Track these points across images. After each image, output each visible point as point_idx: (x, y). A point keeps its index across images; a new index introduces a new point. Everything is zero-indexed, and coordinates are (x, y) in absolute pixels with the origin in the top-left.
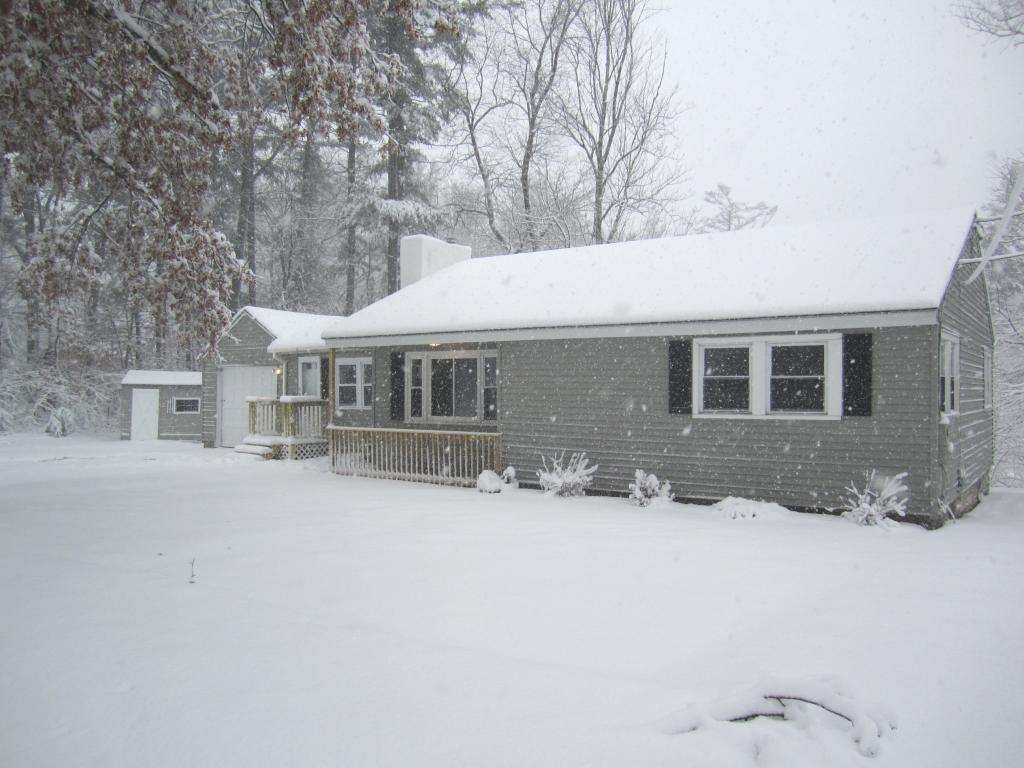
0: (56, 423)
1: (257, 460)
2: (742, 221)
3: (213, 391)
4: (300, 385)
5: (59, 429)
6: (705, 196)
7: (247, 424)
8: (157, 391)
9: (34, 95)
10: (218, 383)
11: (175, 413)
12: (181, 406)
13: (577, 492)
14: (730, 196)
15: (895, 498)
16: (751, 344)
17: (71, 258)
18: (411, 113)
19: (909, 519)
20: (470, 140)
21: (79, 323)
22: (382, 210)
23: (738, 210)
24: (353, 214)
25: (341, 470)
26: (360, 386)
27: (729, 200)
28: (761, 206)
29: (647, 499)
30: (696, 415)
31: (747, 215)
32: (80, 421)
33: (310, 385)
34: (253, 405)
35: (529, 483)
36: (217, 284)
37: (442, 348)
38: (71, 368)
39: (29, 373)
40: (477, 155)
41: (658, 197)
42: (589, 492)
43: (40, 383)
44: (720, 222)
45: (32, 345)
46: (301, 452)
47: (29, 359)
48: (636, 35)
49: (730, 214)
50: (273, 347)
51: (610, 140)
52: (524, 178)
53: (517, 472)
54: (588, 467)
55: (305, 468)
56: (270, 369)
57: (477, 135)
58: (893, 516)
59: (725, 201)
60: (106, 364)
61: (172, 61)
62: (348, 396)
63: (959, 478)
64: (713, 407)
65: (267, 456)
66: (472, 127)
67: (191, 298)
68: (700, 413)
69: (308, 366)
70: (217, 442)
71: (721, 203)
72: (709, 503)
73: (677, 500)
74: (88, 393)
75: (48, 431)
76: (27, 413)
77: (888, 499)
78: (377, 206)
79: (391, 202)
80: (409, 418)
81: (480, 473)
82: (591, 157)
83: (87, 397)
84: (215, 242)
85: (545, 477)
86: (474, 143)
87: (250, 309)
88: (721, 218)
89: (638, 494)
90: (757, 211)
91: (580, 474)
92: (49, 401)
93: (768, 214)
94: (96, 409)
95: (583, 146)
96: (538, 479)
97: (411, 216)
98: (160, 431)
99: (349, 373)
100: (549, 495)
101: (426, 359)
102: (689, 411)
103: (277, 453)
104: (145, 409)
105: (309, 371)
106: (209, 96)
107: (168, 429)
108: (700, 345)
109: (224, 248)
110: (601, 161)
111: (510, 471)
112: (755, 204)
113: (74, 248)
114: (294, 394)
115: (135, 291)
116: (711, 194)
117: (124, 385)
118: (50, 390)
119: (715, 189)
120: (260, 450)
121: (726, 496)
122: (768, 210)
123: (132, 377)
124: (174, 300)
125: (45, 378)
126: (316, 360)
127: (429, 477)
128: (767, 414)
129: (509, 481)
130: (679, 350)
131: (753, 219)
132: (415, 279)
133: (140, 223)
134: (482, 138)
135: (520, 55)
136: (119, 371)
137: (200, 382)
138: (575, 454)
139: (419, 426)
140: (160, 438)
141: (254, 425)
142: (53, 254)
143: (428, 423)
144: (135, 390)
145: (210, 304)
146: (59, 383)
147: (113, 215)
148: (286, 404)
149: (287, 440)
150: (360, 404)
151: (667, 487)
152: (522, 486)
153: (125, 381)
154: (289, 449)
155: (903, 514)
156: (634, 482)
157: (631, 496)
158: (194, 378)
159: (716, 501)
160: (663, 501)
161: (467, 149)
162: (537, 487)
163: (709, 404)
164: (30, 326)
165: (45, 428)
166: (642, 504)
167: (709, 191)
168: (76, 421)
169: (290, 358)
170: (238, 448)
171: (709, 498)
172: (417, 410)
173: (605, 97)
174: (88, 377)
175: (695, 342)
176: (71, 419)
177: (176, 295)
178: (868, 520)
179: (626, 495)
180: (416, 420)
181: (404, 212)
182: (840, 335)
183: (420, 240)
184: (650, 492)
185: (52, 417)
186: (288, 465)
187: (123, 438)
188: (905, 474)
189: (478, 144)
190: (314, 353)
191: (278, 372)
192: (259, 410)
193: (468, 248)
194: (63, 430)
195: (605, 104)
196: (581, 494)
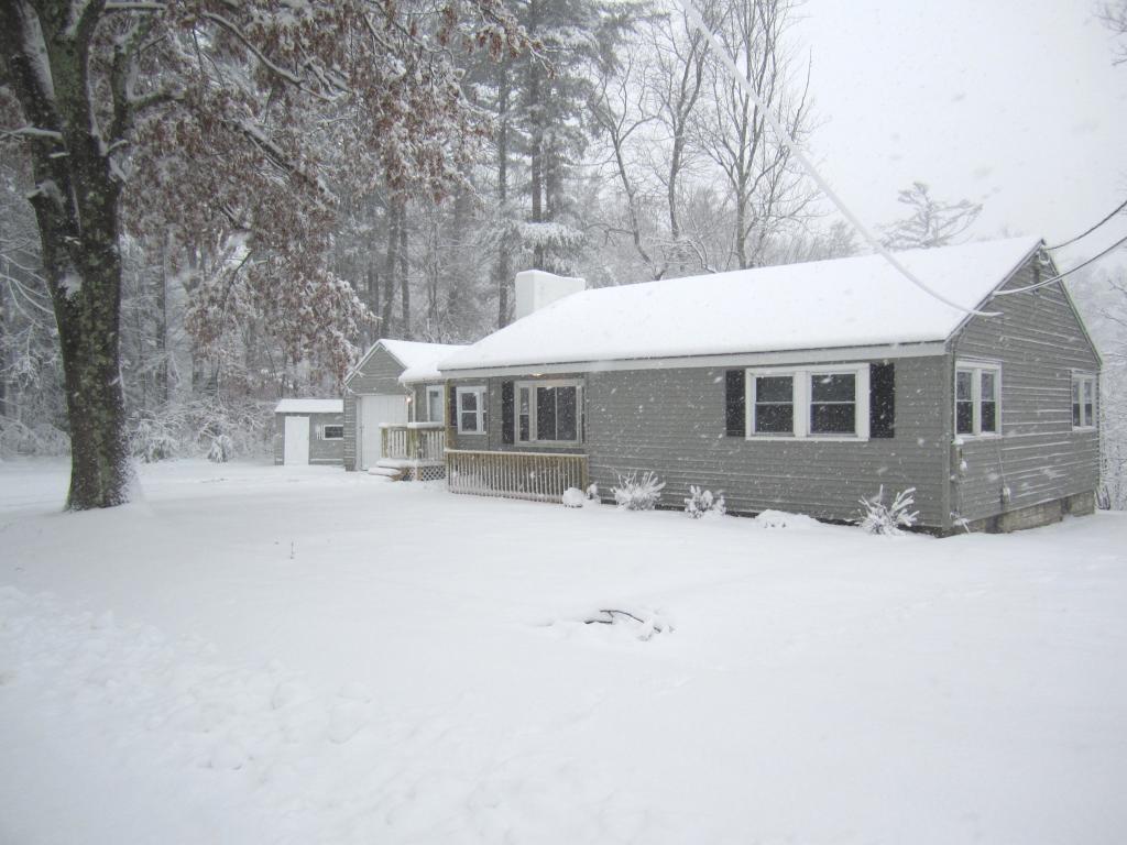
0: (217, 449)
1: (387, 481)
2: (941, 222)
3: (354, 418)
4: (428, 413)
5: (220, 456)
6: (899, 195)
7: (380, 449)
8: (307, 420)
9: (184, 188)
10: (358, 411)
11: (325, 439)
12: (330, 433)
13: (646, 507)
14: (929, 194)
15: (905, 510)
16: (794, 373)
17: (222, 306)
18: (553, 133)
19: (916, 529)
20: (615, 158)
21: (238, 355)
22: (524, 234)
23: (938, 208)
24: (498, 237)
25: (456, 489)
26: (479, 412)
27: (927, 199)
28: (964, 204)
29: (701, 512)
30: (748, 437)
31: (949, 215)
32: (238, 448)
33: (437, 413)
34: (384, 431)
35: (608, 500)
36: (342, 325)
37: (545, 377)
38: (231, 399)
39: (193, 403)
40: (622, 172)
41: (802, 213)
42: (658, 507)
43: (202, 412)
44: (916, 224)
45: (197, 377)
46: (428, 474)
47: (194, 389)
48: (780, 43)
49: (927, 215)
50: (405, 377)
51: (752, 156)
52: (671, 195)
53: (599, 490)
54: (656, 485)
55: (425, 487)
56: (401, 398)
57: (623, 152)
58: (902, 527)
59: (923, 201)
60: (262, 393)
61: (287, 158)
62: (470, 422)
63: (1002, 496)
64: (764, 430)
65: (395, 478)
66: (617, 144)
67: (321, 339)
68: (752, 435)
69: (435, 394)
70: (357, 467)
71: (917, 203)
72: (753, 515)
73: (727, 513)
74: (247, 422)
75: (210, 457)
76: (192, 440)
77: (899, 511)
78: (520, 230)
79: (533, 225)
80: (518, 442)
81: (566, 489)
82: (730, 175)
83: (244, 425)
84: (338, 289)
85: (620, 494)
86: (620, 162)
87: (383, 341)
88: (917, 219)
89: (692, 507)
90: (961, 210)
91: (649, 490)
92: (212, 429)
93: (971, 214)
94: (253, 436)
95: (722, 164)
96: (613, 496)
97: (555, 238)
98: (311, 456)
99: (470, 402)
100: (620, 509)
101: (532, 387)
102: (743, 435)
103: (405, 475)
104: (297, 435)
105: (436, 399)
106: (316, 183)
107: (318, 455)
108: (752, 374)
109: (347, 294)
110: (743, 178)
111: (593, 488)
112: (956, 203)
113: (224, 298)
114: (423, 421)
115: (274, 334)
116: (906, 193)
117: (278, 414)
118: (212, 419)
119: (911, 187)
120: (390, 472)
121: (764, 509)
122: (971, 209)
123: (285, 405)
124: (307, 341)
125: (208, 407)
126: (442, 389)
127: (529, 495)
128: (808, 436)
129: (591, 497)
130: (735, 379)
131: (955, 219)
132: (528, 313)
133: (276, 275)
134: (628, 154)
135: (664, 69)
136: (273, 399)
137: (341, 410)
138: (646, 473)
139: (524, 449)
140: (310, 463)
141: (386, 448)
142: (206, 304)
143: (534, 446)
144: (287, 418)
145: (336, 343)
146: (220, 412)
147: (255, 269)
148: (413, 430)
149: (414, 463)
150: (480, 430)
151: (721, 502)
152: (604, 502)
153: (277, 410)
154: (415, 471)
155: (909, 525)
156: (691, 497)
157: (686, 510)
158: (336, 406)
159: (757, 514)
160: (716, 514)
161: (613, 167)
162: (614, 503)
163: (759, 428)
164: (194, 358)
165: (206, 455)
166: (696, 517)
167: (903, 189)
168: (235, 447)
169: (419, 387)
170: (371, 470)
171: (752, 511)
172: (524, 436)
173: (745, 109)
174: (247, 405)
175: (748, 371)
176: (230, 446)
177: (308, 336)
178: (878, 529)
179: (682, 509)
180: (524, 443)
181: (547, 236)
182: (867, 365)
183: (532, 275)
184: (704, 506)
185: (214, 444)
186: (415, 485)
187: (277, 463)
188: (913, 489)
189: (625, 161)
190: (440, 382)
191: (409, 400)
192: (391, 435)
193: (581, 280)
194: (224, 456)
195: (745, 120)
196: (650, 509)
